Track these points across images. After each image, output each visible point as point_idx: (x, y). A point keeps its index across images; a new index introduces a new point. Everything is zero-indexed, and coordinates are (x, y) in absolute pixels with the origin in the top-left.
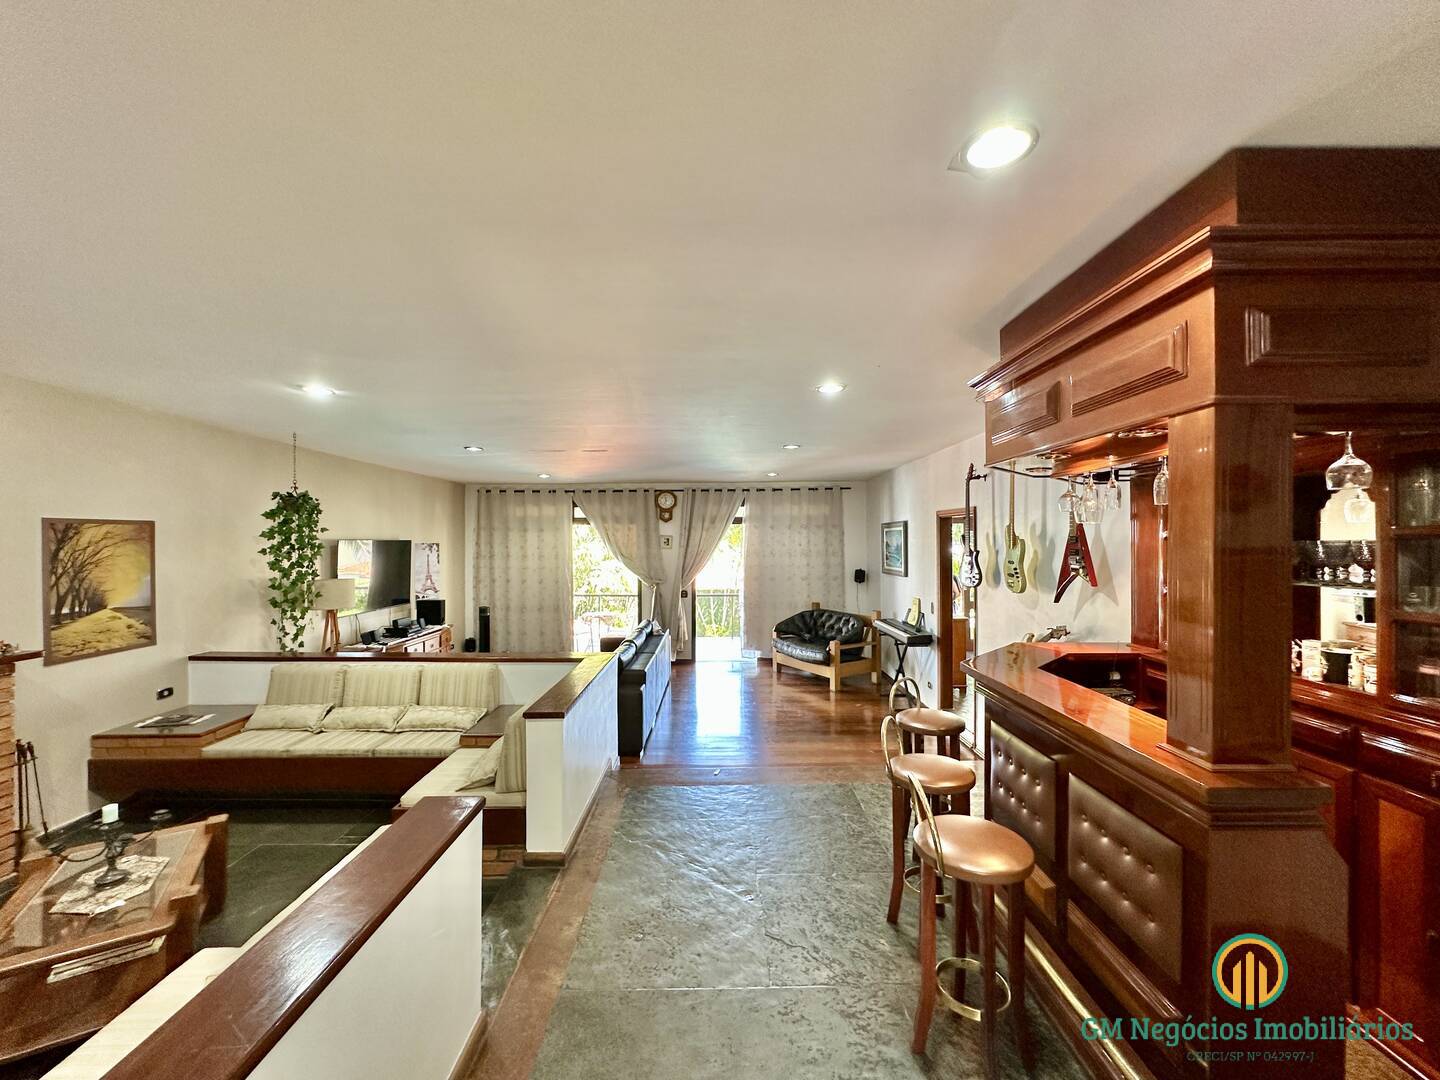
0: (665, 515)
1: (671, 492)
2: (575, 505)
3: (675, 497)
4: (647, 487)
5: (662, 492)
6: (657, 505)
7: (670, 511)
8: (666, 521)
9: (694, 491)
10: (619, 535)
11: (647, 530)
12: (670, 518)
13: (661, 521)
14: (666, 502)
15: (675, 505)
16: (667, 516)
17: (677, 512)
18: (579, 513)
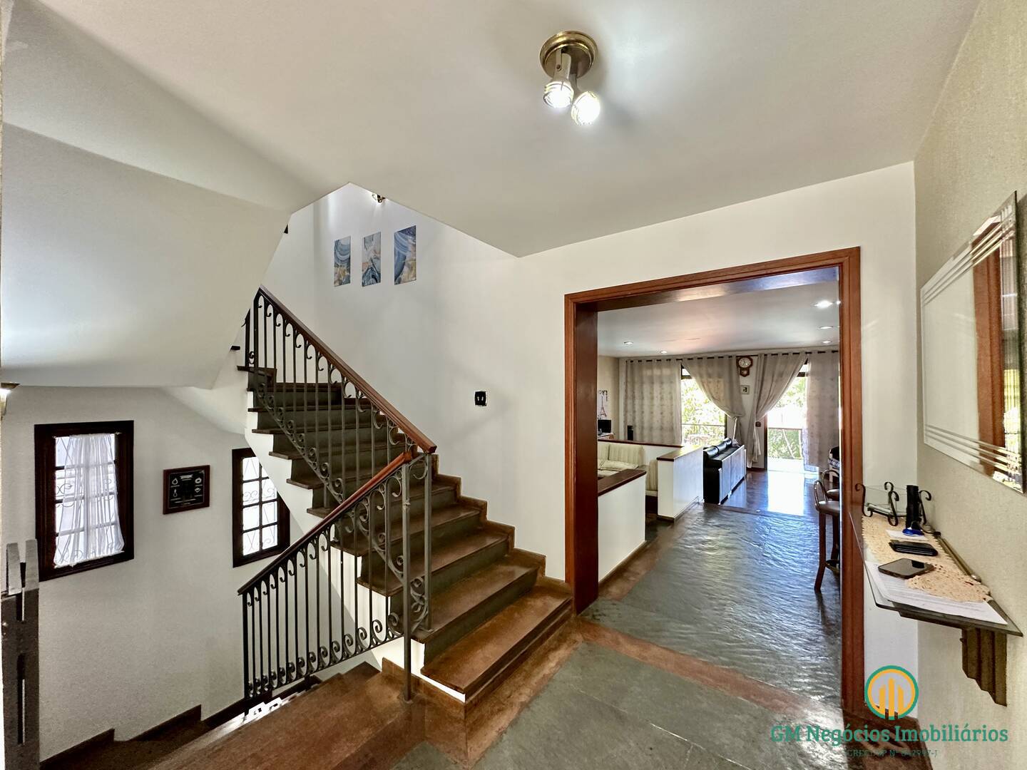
0: (744, 372)
1: (748, 357)
2: (682, 368)
3: (751, 360)
4: (730, 354)
5: (742, 357)
6: (738, 366)
7: (748, 369)
8: (745, 376)
9: (766, 355)
10: (711, 385)
11: (731, 382)
12: (748, 374)
13: (741, 376)
14: (745, 363)
15: (751, 365)
16: (745, 372)
17: (753, 370)
18: (685, 372)
